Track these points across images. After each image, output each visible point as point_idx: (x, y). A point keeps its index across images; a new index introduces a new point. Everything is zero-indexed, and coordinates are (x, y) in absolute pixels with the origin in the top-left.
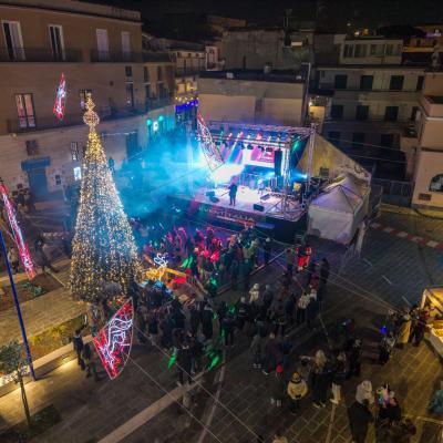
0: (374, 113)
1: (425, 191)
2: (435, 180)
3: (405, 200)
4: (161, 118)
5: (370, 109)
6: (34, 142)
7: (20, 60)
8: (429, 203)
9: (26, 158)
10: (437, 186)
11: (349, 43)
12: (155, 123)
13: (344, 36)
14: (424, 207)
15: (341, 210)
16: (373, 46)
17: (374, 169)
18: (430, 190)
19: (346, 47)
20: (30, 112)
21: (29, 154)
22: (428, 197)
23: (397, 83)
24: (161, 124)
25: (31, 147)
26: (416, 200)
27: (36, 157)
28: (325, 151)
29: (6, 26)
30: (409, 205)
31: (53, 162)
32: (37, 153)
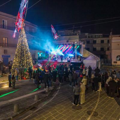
0: (98, 49)
1: (115, 61)
2: (117, 57)
3: (110, 64)
4: (42, 53)
5: (97, 48)
6: (6, 50)
7: (5, 28)
8: (117, 64)
9: (3, 54)
10: (118, 59)
11: (89, 35)
12: (40, 54)
13: (88, 33)
14: (116, 65)
15: (92, 60)
16: (95, 36)
17: (100, 57)
18: (117, 60)
19: (88, 36)
20: (6, 42)
21: (5, 53)
22: (116, 62)
23: (102, 42)
24: (42, 55)
25: (5, 52)
26: (113, 64)
27: (7, 54)
28: (86, 53)
29: (3, 21)
30: (111, 65)
31: (11, 57)
32: (7, 53)
